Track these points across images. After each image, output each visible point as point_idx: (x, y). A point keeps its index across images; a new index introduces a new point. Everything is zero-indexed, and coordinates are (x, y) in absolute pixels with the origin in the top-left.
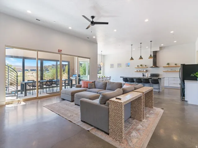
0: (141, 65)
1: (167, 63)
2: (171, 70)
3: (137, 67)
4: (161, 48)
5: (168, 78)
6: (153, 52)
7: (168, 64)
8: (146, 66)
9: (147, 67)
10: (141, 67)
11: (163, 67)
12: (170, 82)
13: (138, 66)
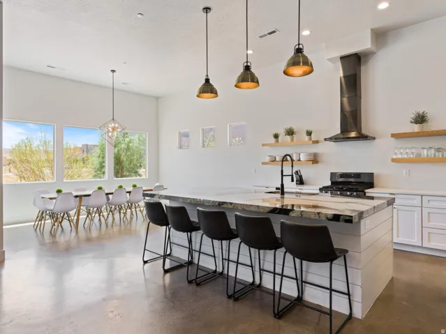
0: (290, 132)
1: (412, 116)
2: (438, 150)
3: (273, 140)
4: (381, 36)
5: (417, 201)
6: (342, 58)
7: (421, 119)
8: (309, 133)
9: (317, 142)
10: (288, 138)
11: (393, 135)
12: (432, 224)
13: (276, 136)
